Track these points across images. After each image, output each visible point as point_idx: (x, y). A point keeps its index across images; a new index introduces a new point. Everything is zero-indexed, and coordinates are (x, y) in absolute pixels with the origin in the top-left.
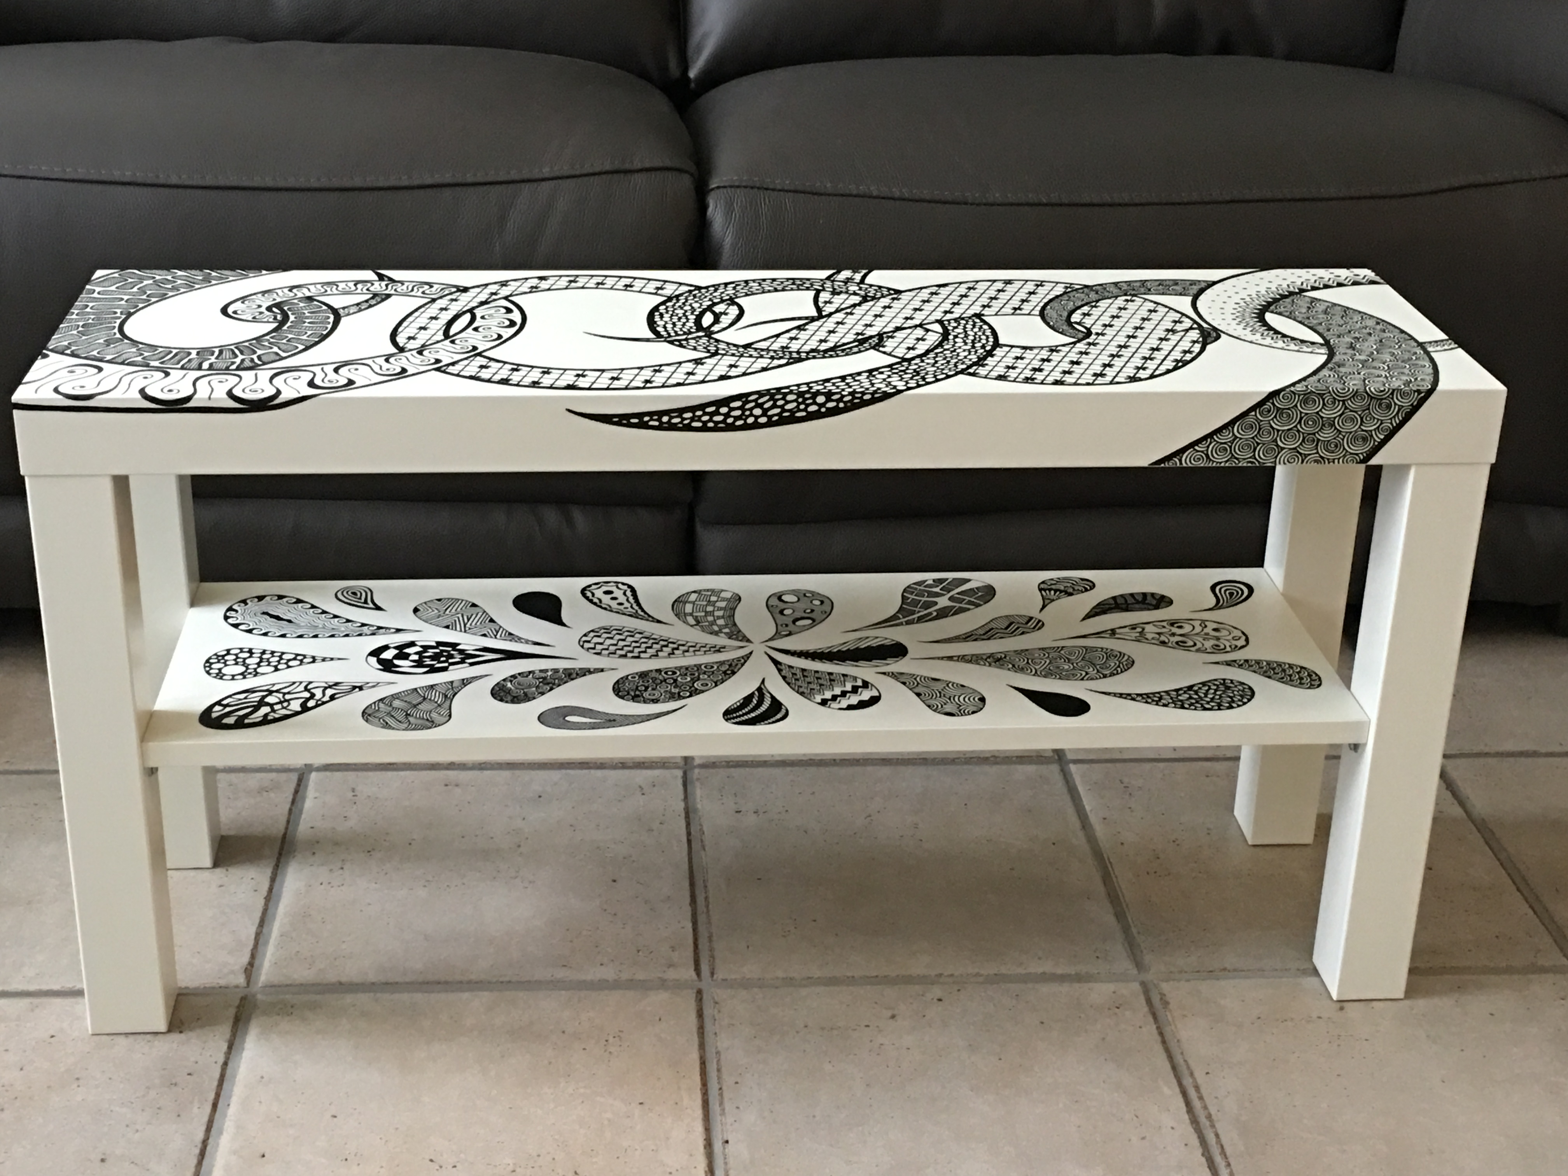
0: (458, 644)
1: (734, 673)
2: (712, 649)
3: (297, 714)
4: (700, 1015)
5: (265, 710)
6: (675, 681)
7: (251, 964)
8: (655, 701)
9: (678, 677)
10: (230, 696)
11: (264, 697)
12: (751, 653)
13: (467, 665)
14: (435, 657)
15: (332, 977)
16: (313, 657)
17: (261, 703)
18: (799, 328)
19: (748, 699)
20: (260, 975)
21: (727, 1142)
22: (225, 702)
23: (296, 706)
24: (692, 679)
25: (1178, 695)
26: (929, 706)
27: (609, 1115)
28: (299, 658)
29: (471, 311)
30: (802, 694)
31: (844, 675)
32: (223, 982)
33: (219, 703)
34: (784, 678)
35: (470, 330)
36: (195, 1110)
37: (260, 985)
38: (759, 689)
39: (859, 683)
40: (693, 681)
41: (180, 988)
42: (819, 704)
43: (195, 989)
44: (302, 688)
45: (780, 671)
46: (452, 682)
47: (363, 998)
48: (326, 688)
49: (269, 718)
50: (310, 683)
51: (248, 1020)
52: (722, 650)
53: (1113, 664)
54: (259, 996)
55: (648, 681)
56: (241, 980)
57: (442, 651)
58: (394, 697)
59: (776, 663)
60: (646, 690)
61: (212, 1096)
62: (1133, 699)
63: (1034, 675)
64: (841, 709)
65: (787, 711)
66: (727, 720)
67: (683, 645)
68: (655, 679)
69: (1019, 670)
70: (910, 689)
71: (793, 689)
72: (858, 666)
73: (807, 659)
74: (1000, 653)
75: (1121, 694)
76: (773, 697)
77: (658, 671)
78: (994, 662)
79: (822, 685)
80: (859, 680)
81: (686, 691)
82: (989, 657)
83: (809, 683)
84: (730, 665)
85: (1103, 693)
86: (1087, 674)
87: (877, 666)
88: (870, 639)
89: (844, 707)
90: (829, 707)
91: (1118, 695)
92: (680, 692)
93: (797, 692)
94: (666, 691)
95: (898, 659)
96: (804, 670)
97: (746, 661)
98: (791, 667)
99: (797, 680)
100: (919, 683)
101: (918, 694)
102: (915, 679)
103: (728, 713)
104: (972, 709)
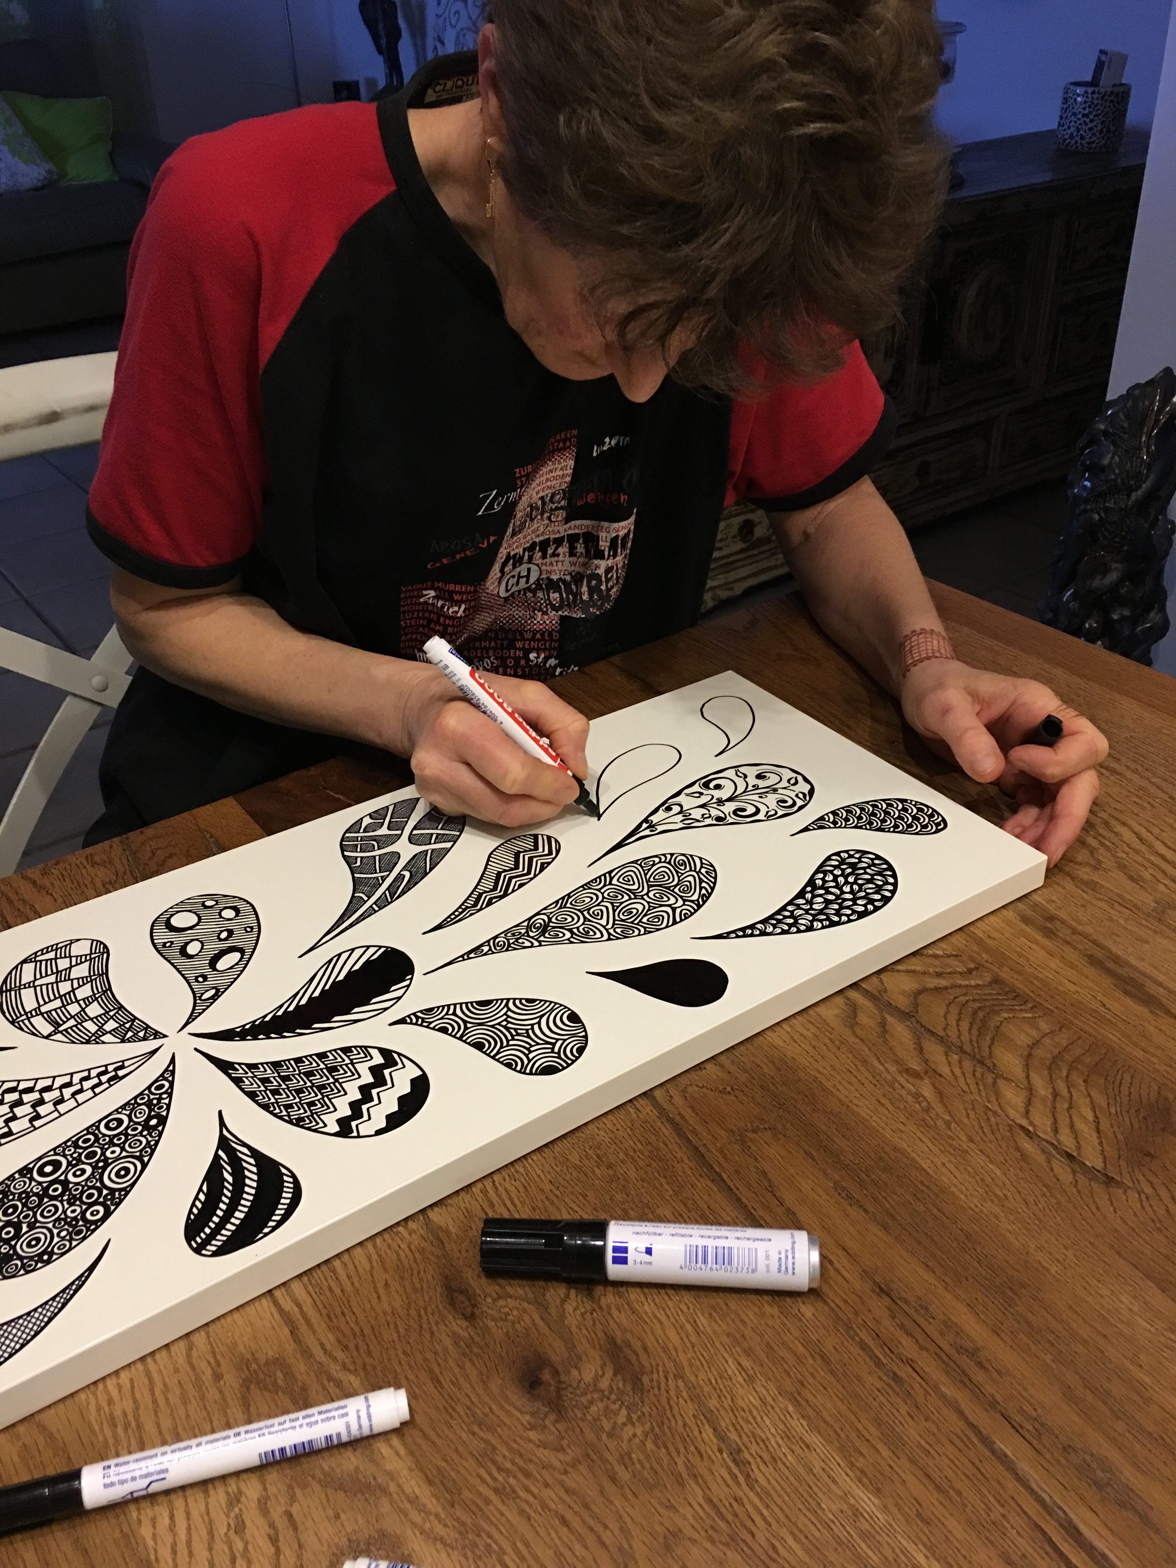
1: (163, 1121)
6: (65, 1183)
8: (46, 1258)
9: (66, 1172)
19: (213, 1175)
24: (95, 1167)
26: (509, 1066)
30: (298, 1123)
31: (347, 1050)
34: (252, 1095)
38: (223, 1143)
40: (99, 1171)
42: (336, 1134)
45: (237, 1081)
52: (121, 1073)
53: (691, 879)
55: (15, 1207)
59: (224, 1066)
60: (18, 1236)
62: (763, 933)
64: (379, 1132)
65: (293, 1176)
66: (198, 1251)
67: (48, 1089)
68: (25, 1196)
69: (584, 936)
70: (460, 1039)
71: (281, 1118)
72: (356, 1021)
73: (269, 1038)
74: (538, 914)
75: (743, 929)
76: (255, 1153)
77: (25, 1171)
78: (543, 934)
79: (321, 1087)
80: (375, 1053)
81: (95, 1203)
82: (529, 928)
83: (299, 1091)
84: (149, 1104)
85: (719, 937)
86: (674, 910)
87: (385, 1009)
88: (344, 957)
89: (383, 1124)
90: (359, 1136)
91: (741, 933)
92: (83, 1213)
93: (290, 1122)
94: (58, 1219)
95: (407, 982)
96: (276, 1065)
97: (172, 1084)
98: (252, 1067)
99: (275, 1092)
100: (465, 1022)
101: (479, 1046)
102: (454, 1014)
103: (192, 1229)
104: (572, 1045)
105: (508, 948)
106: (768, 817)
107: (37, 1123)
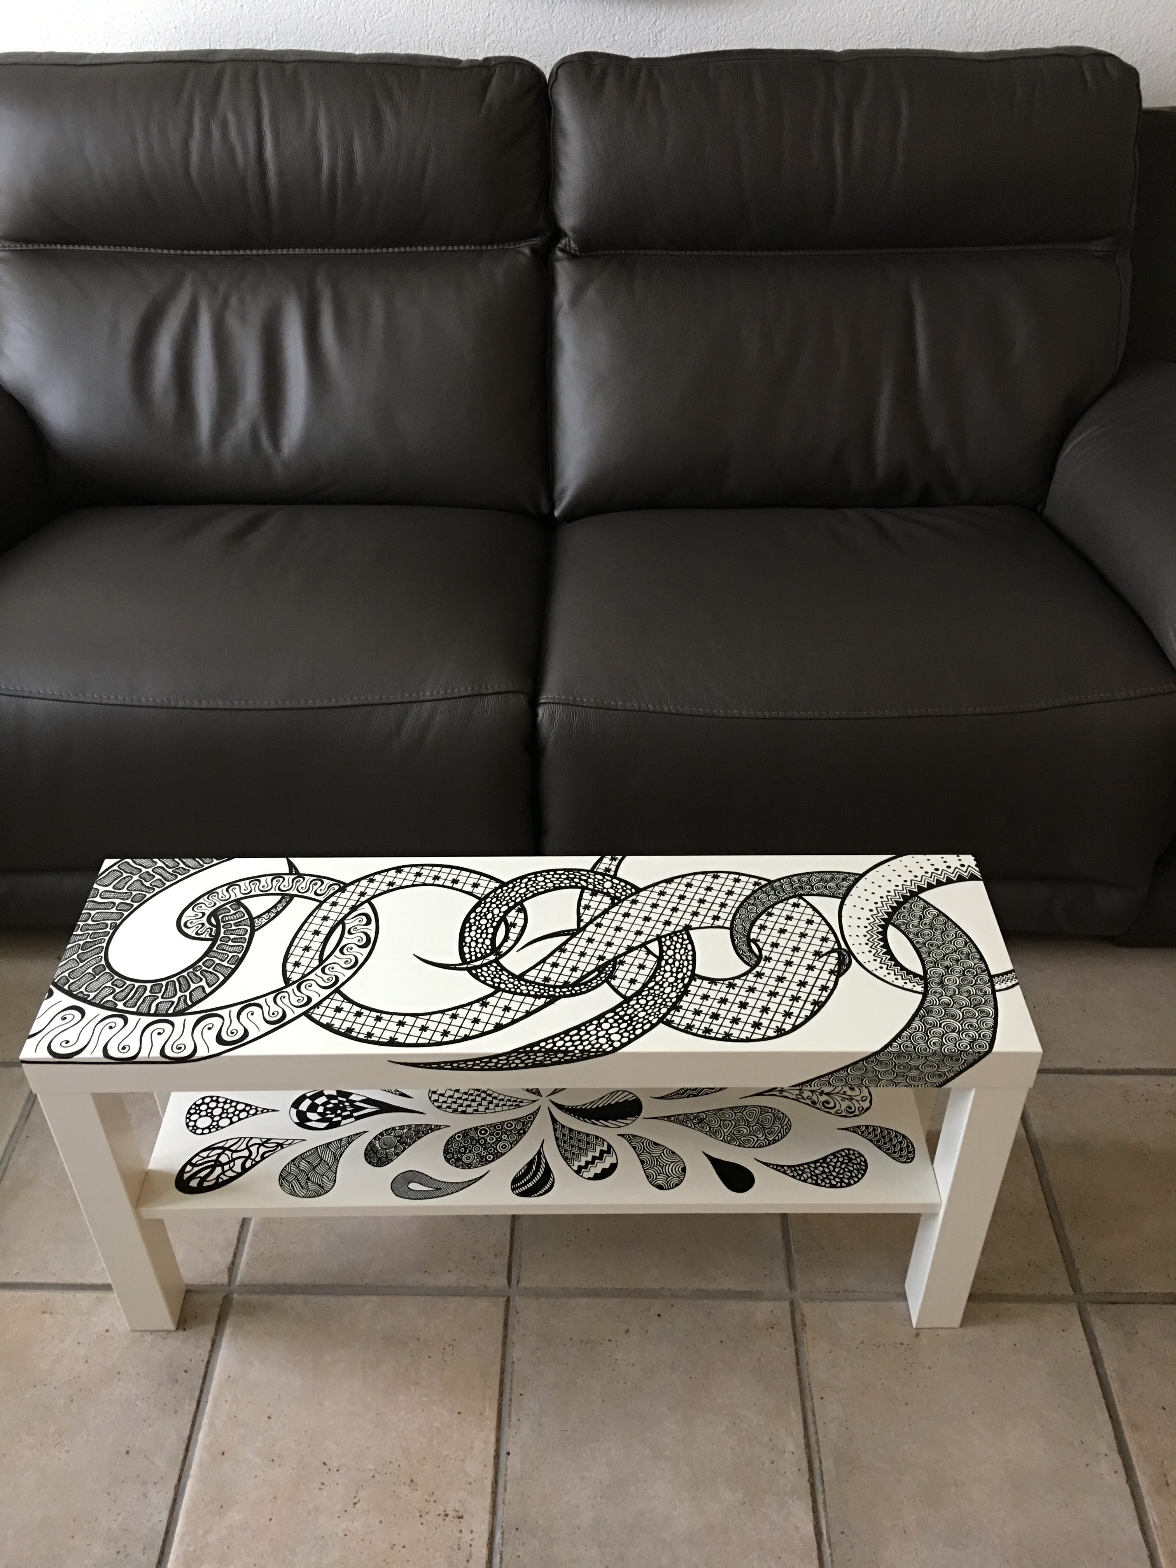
0: (351, 1094)
1: (525, 1133)
2: (515, 1104)
3: (239, 1175)
4: (506, 1325)
5: (218, 1170)
6: (486, 1140)
7: (233, 1263)
8: (469, 1166)
9: (487, 1136)
10: (197, 1154)
11: (219, 1155)
12: (539, 1109)
13: (353, 1119)
14: (333, 1110)
15: (281, 1280)
16: (256, 1108)
17: (217, 1163)
18: (561, 948)
19: (530, 1164)
20: (236, 1276)
21: (508, 1454)
22: (194, 1161)
23: (238, 1168)
24: (497, 1140)
25: (816, 1168)
26: (647, 1177)
27: (437, 1424)
28: (248, 1108)
29: (342, 922)
30: (566, 1159)
31: (597, 1137)
32: (214, 1281)
33: (189, 1162)
34: (557, 1139)
35: (337, 953)
36: (186, 1407)
37: (237, 1284)
38: (539, 1153)
39: (605, 1148)
40: (497, 1142)
41: (187, 1285)
42: (575, 1171)
43: (198, 1286)
44: (244, 1146)
45: (555, 1130)
46: (341, 1140)
47: (297, 1300)
48: (260, 1145)
49: (220, 1180)
50: (251, 1138)
51: (227, 1317)
52: (521, 1104)
53: (776, 1128)
54: (235, 1296)
55: (468, 1141)
56: (225, 1279)
57: (340, 1102)
58: (302, 1157)
59: (554, 1121)
60: (465, 1153)
61: (197, 1393)
62: (785, 1172)
63: (722, 1141)
64: (589, 1179)
65: (554, 1179)
66: (513, 1190)
67: (495, 1098)
68: (473, 1139)
69: (713, 1133)
70: (638, 1155)
71: (561, 1154)
72: (607, 1126)
73: (574, 1117)
74: (703, 1112)
75: (778, 1166)
76: (547, 1164)
77: (476, 1129)
78: (698, 1124)
79: (581, 1149)
80: (606, 1144)
81: (491, 1154)
82: (695, 1117)
83: (573, 1146)
84: (523, 1123)
85: (766, 1164)
86: (758, 1140)
87: (620, 1127)
88: (620, 1093)
89: (592, 1176)
90: (582, 1176)
91: (775, 1167)
92: (486, 1155)
93: (563, 1157)
94: (478, 1154)
95: (634, 1119)
96: (571, 1130)
97: (534, 1118)
98: (563, 1126)
99: (565, 1142)
100: (644, 1149)
101: (642, 1162)
102: (643, 1143)
103: (515, 1181)
104: (676, 1181)
105: (681, 1123)
106: (836, 1113)
107: (487, 1111)
